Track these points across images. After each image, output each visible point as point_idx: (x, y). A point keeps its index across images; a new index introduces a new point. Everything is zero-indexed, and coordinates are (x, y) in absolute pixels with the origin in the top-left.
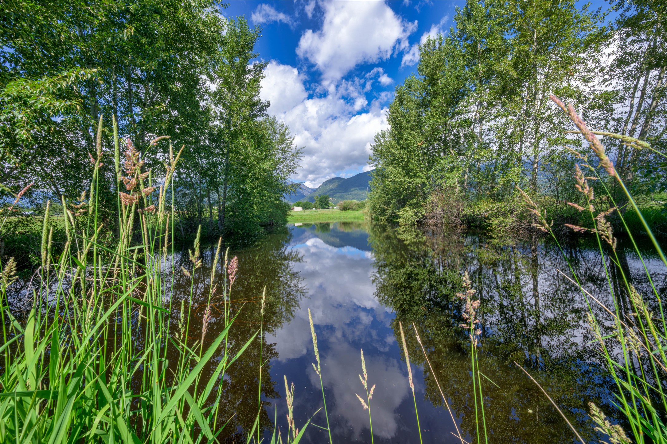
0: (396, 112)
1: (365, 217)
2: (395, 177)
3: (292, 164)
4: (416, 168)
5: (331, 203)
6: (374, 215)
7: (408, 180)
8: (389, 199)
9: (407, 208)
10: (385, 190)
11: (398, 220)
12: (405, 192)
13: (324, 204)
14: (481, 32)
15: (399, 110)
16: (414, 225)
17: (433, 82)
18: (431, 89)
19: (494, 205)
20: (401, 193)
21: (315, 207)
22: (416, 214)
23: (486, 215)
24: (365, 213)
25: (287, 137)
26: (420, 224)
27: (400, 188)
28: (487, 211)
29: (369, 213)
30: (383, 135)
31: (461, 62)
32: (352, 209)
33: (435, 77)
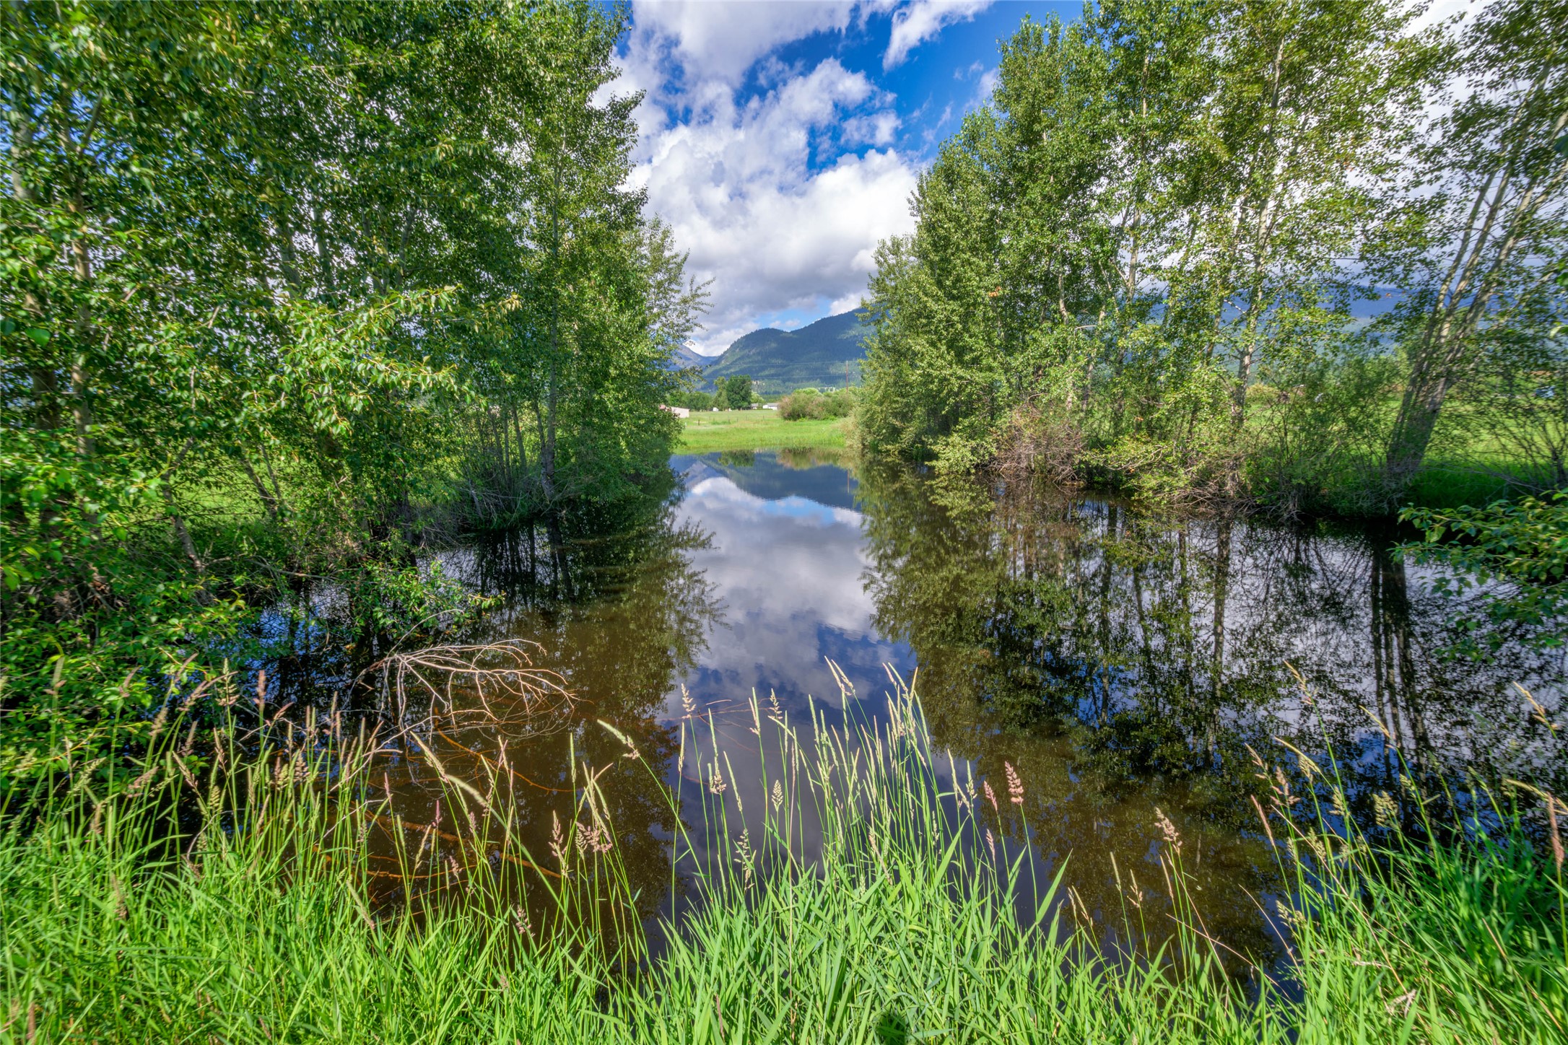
0: (938, 207)
1: (848, 443)
2: (930, 365)
3: (681, 321)
4: (980, 345)
5: (754, 394)
6: (869, 439)
7: (960, 372)
8: (907, 405)
9: (955, 438)
10: (901, 385)
11: (934, 463)
12: (952, 400)
13: (739, 398)
14: (1156, 28)
15: (946, 204)
16: (968, 473)
17: (1031, 139)
18: (1024, 156)
19: (1150, 447)
20: (943, 401)
21: (717, 404)
22: (974, 451)
23: (1132, 468)
24: (849, 434)
25: (667, 254)
26: (984, 472)
27: (940, 391)
28: (1133, 459)
29: (858, 433)
30: (896, 247)
31: (1105, 97)
32: (812, 417)
33: (1037, 127)
